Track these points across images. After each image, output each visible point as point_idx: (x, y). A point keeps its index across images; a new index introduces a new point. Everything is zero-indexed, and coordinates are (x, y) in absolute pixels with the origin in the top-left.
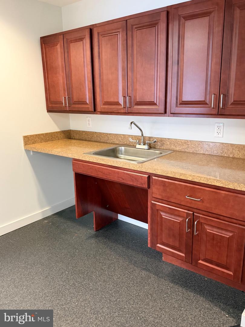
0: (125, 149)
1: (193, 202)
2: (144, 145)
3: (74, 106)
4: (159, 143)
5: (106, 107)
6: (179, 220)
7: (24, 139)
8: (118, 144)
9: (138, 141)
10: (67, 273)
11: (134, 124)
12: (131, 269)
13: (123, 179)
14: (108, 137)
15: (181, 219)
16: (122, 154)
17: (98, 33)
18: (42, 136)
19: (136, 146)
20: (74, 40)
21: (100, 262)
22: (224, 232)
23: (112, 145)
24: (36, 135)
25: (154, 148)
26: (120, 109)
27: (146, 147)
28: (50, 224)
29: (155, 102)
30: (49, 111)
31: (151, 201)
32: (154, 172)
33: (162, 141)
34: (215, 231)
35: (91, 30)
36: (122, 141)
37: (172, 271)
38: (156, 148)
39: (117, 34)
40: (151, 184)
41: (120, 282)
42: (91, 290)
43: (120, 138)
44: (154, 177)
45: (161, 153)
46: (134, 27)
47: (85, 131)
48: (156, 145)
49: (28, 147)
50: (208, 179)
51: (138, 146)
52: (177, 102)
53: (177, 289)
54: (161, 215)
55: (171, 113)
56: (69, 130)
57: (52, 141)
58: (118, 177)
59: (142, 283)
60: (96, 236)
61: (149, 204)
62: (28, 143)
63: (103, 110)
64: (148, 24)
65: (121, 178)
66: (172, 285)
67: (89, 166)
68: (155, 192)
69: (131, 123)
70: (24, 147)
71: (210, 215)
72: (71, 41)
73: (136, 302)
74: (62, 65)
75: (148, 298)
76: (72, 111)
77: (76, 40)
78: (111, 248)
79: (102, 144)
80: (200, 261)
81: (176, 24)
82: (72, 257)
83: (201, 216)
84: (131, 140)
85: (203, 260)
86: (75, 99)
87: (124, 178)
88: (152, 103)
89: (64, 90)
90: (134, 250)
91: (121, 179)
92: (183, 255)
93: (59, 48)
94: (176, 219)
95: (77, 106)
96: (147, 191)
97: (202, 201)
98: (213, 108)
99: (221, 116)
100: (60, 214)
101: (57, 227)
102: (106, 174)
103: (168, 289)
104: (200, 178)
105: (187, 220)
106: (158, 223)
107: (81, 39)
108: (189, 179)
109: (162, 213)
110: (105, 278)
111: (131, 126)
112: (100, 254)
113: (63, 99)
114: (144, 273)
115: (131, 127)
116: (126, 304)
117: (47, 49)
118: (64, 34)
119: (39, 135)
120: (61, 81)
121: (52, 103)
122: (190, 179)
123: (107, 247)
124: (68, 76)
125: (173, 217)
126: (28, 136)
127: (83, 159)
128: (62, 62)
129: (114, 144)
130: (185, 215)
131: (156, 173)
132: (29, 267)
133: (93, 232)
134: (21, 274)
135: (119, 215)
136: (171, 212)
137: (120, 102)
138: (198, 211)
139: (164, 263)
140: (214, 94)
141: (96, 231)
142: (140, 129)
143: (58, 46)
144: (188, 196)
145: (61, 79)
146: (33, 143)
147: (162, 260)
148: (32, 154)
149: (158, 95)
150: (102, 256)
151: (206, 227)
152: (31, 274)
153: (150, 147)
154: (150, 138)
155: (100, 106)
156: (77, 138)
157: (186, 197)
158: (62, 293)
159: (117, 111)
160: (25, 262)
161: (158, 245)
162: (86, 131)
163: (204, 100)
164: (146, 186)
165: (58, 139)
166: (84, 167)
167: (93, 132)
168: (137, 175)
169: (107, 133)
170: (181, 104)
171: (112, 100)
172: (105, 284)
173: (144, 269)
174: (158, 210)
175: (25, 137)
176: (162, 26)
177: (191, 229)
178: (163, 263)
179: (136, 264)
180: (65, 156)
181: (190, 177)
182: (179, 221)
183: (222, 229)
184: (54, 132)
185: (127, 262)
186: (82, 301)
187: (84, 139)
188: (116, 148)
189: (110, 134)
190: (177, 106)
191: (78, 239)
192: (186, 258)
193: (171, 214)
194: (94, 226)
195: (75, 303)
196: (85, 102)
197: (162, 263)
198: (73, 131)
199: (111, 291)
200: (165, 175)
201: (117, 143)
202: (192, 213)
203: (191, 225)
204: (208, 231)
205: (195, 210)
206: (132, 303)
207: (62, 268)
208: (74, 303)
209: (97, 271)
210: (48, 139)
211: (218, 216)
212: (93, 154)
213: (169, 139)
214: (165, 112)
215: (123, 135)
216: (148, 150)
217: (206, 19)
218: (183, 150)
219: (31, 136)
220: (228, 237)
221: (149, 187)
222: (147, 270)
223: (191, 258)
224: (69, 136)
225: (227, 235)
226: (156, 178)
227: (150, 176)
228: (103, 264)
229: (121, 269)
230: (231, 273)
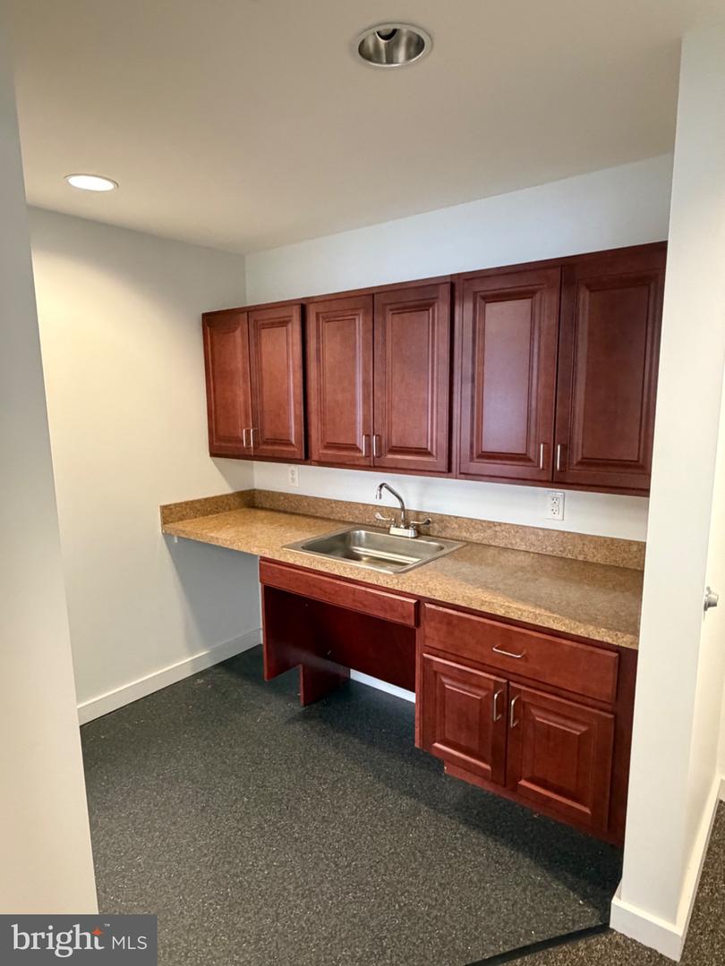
0: (366, 534)
1: (509, 660)
2: (405, 528)
3: (265, 447)
4: (436, 526)
5: (330, 452)
6: (479, 694)
7: (162, 513)
8: (352, 523)
9: (393, 520)
10: (246, 800)
11: (387, 488)
12: (379, 791)
13: (364, 605)
14: (333, 507)
15: (483, 693)
16: (360, 546)
17: (317, 314)
19: (389, 529)
20: (270, 324)
22: (569, 723)
23: (341, 526)
24: (186, 503)
25: (427, 535)
26: (358, 458)
27: (410, 533)
28: (209, 687)
29: (429, 449)
30: (213, 454)
31: (422, 655)
32: (428, 595)
33: (443, 519)
34: (553, 722)
35: (303, 306)
36: (360, 516)
37: (465, 797)
38: (430, 535)
39: (355, 319)
40: (422, 618)
42: (296, 840)
43: (357, 512)
44: (428, 606)
45: (442, 548)
46: (389, 307)
47: (283, 494)
48: (431, 529)
49: (169, 528)
50: (536, 616)
51: (394, 531)
52: (472, 453)
53: (477, 838)
54: (442, 683)
55: (461, 473)
56: (250, 491)
57: (218, 513)
58: (354, 600)
59: (402, 825)
60: (305, 717)
61: (418, 659)
62: (170, 520)
63: (323, 459)
64: (416, 303)
65: (361, 603)
66: (463, 829)
67: (293, 573)
68: (429, 634)
69: (381, 486)
70: (163, 528)
71: (542, 686)
72: (264, 324)
73: (390, 868)
74: (244, 368)
75: (416, 860)
76: (262, 457)
77: (273, 323)
78: (336, 745)
79: (319, 522)
80: (523, 782)
81: (469, 306)
82: (257, 763)
83: (523, 688)
84: (378, 516)
85: (528, 780)
86: (268, 435)
87: (366, 603)
88: (423, 452)
89: (247, 416)
91: (359, 605)
92: (488, 767)
93: (238, 337)
94: (473, 694)
95: (270, 447)
96: (415, 630)
97: (525, 658)
98: (543, 469)
99: (554, 485)
100: (228, 665)
101: (224, 694)
102: (330, 594)
103: (457, 838)
104: (520, 613)
105: (495, 697)
106: (436, 699)
107: (284, 323)
108: (499, 613)
109: (444, 680)
110: (325, 813)
111: (380, 490)
112: (314, 758)
113: (246, 435)
114: (406, 802)
115: (380, 495)
116: (370, 873)
117: (215, 337)
118: (249, 311)
119: (192, 502)
120: (241, 399)
121: (220, 439)
122: (500, 612)
123: (329, 742)
124: (256, 391)
125: (467, 688)
126: (170, 505)
127: (282, 559)
128: (244, 363)
129: (344, 522)
130: (492, 686)
131: (433, 597)
132: (165, 785)
133: (298, 707)
134: (149, 803)
135: (352, 670)
136: (464, 678)
137: (358, 444)
138: (516, 678)
139: (448, 779)
140: (544, 443)
141: (305, 705)
142: (399, 498)
143: (238, 333)
144: (498, 649)
145: (240, 395)
146: (181, 519)
147: (443, 771)
148: (176, 541)
149: (432, 435)
150: (319, 761)
151: (534, 711)
153: (419, 533)
154: (418, 513)
155: (317, 449)
156: (268, 506)
157: (494, 649)
158: (235, 848)
159: (352, 463)
160: (158, 775)
161: (437, 745)
162: (287, 494)
163: (524, 452)
164: (411, 622)
165: (230, 509)
166: (282, 575)
167: (301, 496)
168: (394, 599)
170: (480, 456)
171: (342, 440)
172: (326, 827)
173: (405, 793)
174: (435, 673)
175: (164, 508)
176: (442, 310)
177: (503, 713)
178: (446, 779)
179: (389, 781)
180: (245, 551)
181: (501, 609)
182: (479, 698)
183: (566, 718)
184: (222, 496)
185: (370, 776)
186: (278, 867)
187: (281, 508)
188: (349, 532)
189: (336, 502)
190: (472, 460)
191: (267, 722)
192: (492, 775)
193: (465, 683)
194: (301, 694)
195: (263, 871)
196: (288, 442)
197: (443, 780)
198: (260, 492)
199: (338, 842)
200: (451, 602)
201: (351, 520)
202: (505, 681)
203: (503, 707)
204: (538, 719)
205: (511, 677)
206: (383, 871)
207: (235, 789)
208: (260, 870)
209: (309, 796)
210: (209, 509)
211: (557, 691)
212: (303, 548)
213: (457, 517)
214: (450, 470)
215: (363, 505)
216: (415, 540)
217: (526, 304)
218: (485, 542)
219: (176, 505)
220: (578, 733)
221: (418, 622)
222: (415, 795)
223: (505, 774)
224: (251, 501)
225: (577, 730)
226: (433, 607)
227: (420, 601)
228: (322, 781)
229: (359, 793)
230: (587, 810)
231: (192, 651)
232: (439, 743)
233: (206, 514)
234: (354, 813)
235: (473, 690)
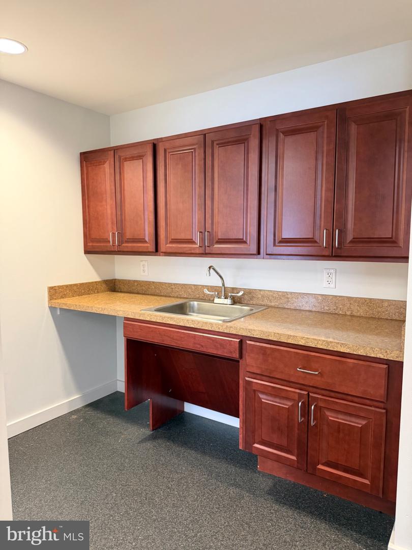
0: (198, 304)
1: (308, 376)
2: (225, 298)
3: (126, 245)
4: (246, 297)
5: (174, 245)
6: (287, 404)
7: (49, 292)
9: (216, 293)
10: (114, 495)
11: (214, 269)
12: (212, 485)
13: (202, 346)
14: (172, 288)
15: (290, 403)
16: (193, 312)
17: (165, 150)
18: (75, 288)
19: (213, 300)
20: (130, 158)
21: (164, 477)
22: (353, 419)
24: (67, 286)
26: (195, 248)
27: (229, 301)
28: (81, 420)
29: (245, 239)
30: (87, 252)
31: (245, 378)
32: (249, 335)
33: (250, 293)
34: (341, 419)
35: (154, 145)
36: (192, 293)
37: (274, 486)
38: (241, 303)
39: (192, 152)
40: (244, 352)
41: (198, 506)
42: (155, 520)
43: (190, 290)
44: (248, 342)
45: (252, 310)
46: (215, 143)
47: (137, 281)
48: (242, 299)
49: (55, 303)
50: (328, 343)
51: (217, 300)
52: (274, 240)
53: (286, 512)
54: (260, 399)
55: (267, 254)
56: (113, 280)
57: (89, 294)
58: (195, 343)
59: (231, 507)
60: (153, 438)
61: (241, 382)
62: (55, 298)
63: (169, 251)
64: (235, 139)
65: (199, 344)
66: (276, 507)
67: (150, 327)
68: (250, 363)
69: (210, 268)
70: (49, 303)
71: (333, 394)
72: (126, 158)
73: (226, 536)
75: (244, 529)
76: (123, 252)
77: (133, 157)
78: (178, 456)
79: (163, 298)
80: (320, 467)
81: (273, 140)
82: (121, 470)
83: (319, 396)
84: (206, 291)
85: (325, 464)
86: (128, 235)
87: (202, 344)
88: (241, 241)
89: (112, 223)
90: (213, 456)
92: (294, 458)
93: (107, 168)
94: (283, 404)
95: (130, 245)
96: (239, 361)
97: (321, 374)
98: (326, 247)
99: (334, 258)
100: (96, 405)
101: (92, 424)
102: (176, 340)
103: (272, 513)
104: (316, 342)
105: (300, 405)
106: (255, 411)
107: (140, 157)
108: (300, 343)
109: (261, 396)
110: (174, 501)
111: (209, 271)
112: (163, 464)
113: (111, 236)
114: (232, 491)
115: (210, 273)
116: (212, 540)
117: (89, 169)
118: (115, 149)
119: (71, 285)
120: (109, 212)
121: (93, 240)
122: (302, 343)
123: (173, 454)
124: (120, 205)
125: (278, 400)
126: (55, 287)
128: (110, 186)
129: (181, 298)
130: (296, 397)
131: (252, 336)
132: (53, 488)
133: (148, 432)
134: (41, 500)
135: (185, 403)
136: (275, 393)
137: (194, 240)
138: (315, 390)
139: (261, 474)
140: (326, 230)
141: (153, 430)
142: (221, 277)
143: (107, 166)
144: (300, 369)
145: (108, 208)
146: (62, 297)
147: (257, 470)
148: (59, 313)
149: (248, 231)
150: (166, 467)
151: (328, 413)
152: (56, 500)
153: (235, 301)
154: (233, 289)
155: (163, 246)
156: (125, 290)
157: (298, 369)
158: (109, 528)
159: (190, 252)
160: (46, 481)
161: (256, 445)
162: (140, 281)
163: (312, 237)
164: (236, 355)
165: (98, 292)
166: (141, 330)
167: (150, 282)
168: (224, 340)
169: (171, 283)
170: (280, 242)
171: (182, 236)
172: (176, 510)
173: (232, 485)
174: (255, 391)
175: (51, 289)
176: (254, 143)
177: (305, 418)
178: (259, 475)
179: (219, 478)
180: (113, 314)
181: (302, 340)
182: (287, 407)
183: (351, 415)
184: (92, 282)
185: (205, 475)
186: (143, 539)
187: (135, 291)
188: (185, 303)
189: (175, 284)
190: (274, 245)
191: (126, 442)
192: (298, 463)
193: (276, 396)
194: (150, 422)
196: (143, 240)
197: (257, 475)
198: (120, 281)
199: (185, 520)
200: (265, 338)
201: (185, 296)
202: (306, 393)
203: (306, 412)
204: (330, 418)
205: (311, 389)
206: (220, 538)
207: (106, 488)
209: (161, 491)
210: (83, 291)
211: (345, 396)
212: (156, 310)
213: (261, 290)
214: (259, 253)
215: (194, 285)
216: (231, 306)
217: (313, 135)
218: (281, 306)
219: (59, 287)
220: (360, 426)
221: (241, 356)
222: (237, 485)
223: (307, 462)
224: (113, 286)
225: (359, 423)
226: (252, 343)
227: (242, 340)
228: (170, 480)
229: (198, 486)
230: (367, 482)
231: (69, 394)
232: (257, 444)
233: (80, 294)
234: (196, 500)
235: (282, 402)
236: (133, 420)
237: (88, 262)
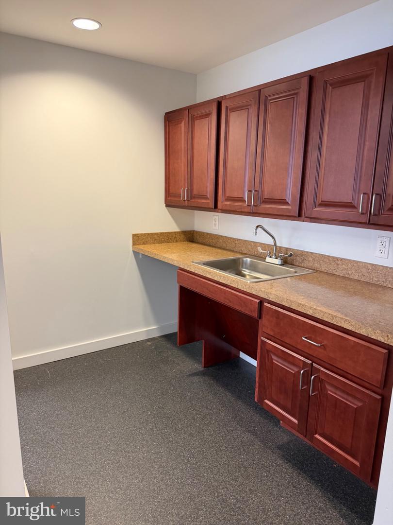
0: (251, 261)
1: (313, 347)
2: (276, 258)
3: (194, 200)
4: (298, 258)
5: (228, 203)
6: (294, 370)
7: (133, 238)
8: (246, 254)
9: (268, 252)
10: (149, 413)
11: (263, 229)
12: (232, 426)
13: (230, 302)
14: (236, 244)
15: (296, 370)
16: (246, 268)
17: (227, 107)
18: (156, 236)
19: (265, 258)
20: (200, 117)
21: (195, 409)
22: (350, 398)
23: (236, 254)
24: (148, 234)
25: (291, 264)
26: (244, 207)
27: (278, 261)
28: (153, 347)
29: (287, 200)
30: (167, 206)
31: (262, 338)
32: (266, 297)
33: (303, 254)
35: (219, 103)
36: (251, 250)
38: (293, 265)
39: (248, 108)
40: (262, 313)
41: (210, 441)
42: (170, 442)
43: (250, 247)
44: (266, 304)
45: (296, 272)
46: (269, 98)
47: (209, 234)
48: (295, 261)
49: (138, 248)
50: (333, 317)
51: (268, 259)
52: (315, 202)
53: (286, 469)
54: (272, 359)
55: (307, 218)
56: (191, 231)
57: (168, 242)
58: (225, 298)
59: (239, 449)
60: (203, 374)
61: (259, 341)
62: (137, 243)
63: (228, 208)
64: (286, 94)
66: (279, 461)
67: (194, 278)
68: (265, 325)
69: (257, 227)
70: (133, 248)
71: (334, 369)
72: (197, 117)
73: (221, 472)
74: (185, 148)
75: (239, 471)
76: (192, 206)
77: (202, 116)
78: (215, 394)
82: (163, 395)
83: (322, 369)
84: (260, 249)
85: (320, 435)
86: (196, 191)
88: (283, 202)
89: (184, 180)
90: (246, 402)
91: (228, 301)
92: (296, 422)
93: (183, 126)
94: (290, 369)
95: (196, 200)
96: (258, 321)
97: (324, 347)
98: (361, 214)
99: (371, 226)
101: (160, 352)
103: (272, 466)
104: (322, 314)
105: (302, 372)
106: (267, 370)
107: (208, 115)
108: (308, 313)
109: (273, 357)
110: (193, 431)
111: (256, 230)
112: (199, 398)
113: (183, 192)
114: (247, 437)
115: (256, 232)
116: (207, 471)
117: (170, 128)
118: (189, 108)
119: (152, 234)
120: (183, 167)
121: (171, 195)
122: (310, 313)
123: (211, 391)
124: (190, 162)
125: (286, 364)
126: (138, 234)
127: (188, 269)
130: (301, 364)
131: (268, 299)
132: (109, 396)
133: (199, 367)
135: (240, 352)
136: (284, 357)
137: (244, 198)
138: (318, 361)
139: (281, 429)
140: (363, 194)
141: (205, 367)
142: (273, 237)
143: (183, 124)
144: (305, 338)
146: (144, 244)
147: (279, 424)
148: (141, 257)
149: (291, 192)
151: (328, 387)
152: (107, 406)
153: (285, 262)
154: (287, 249)
156: (200, 241)
157: (303, 338)
158: (133, 437)
159: (240, 210)
160: (107, 390)
161: (266, 401)
162: (211, 234)
163: (351, 202)
164: (255, 315)
165: (177, 241)
166: (189, 279)
167: (219, 235)
168: (247, 299)
169: (235, 239)
170: (320, 205)
171: (235, 194)
172: (190, 440)
173: (249, 431)
174: (268, 351)
175: (134, 236)
178: (279, 429)
179: (241, 422)
180: (171, 263)
181: (310, 310)
182: (293, 372)
183: (348, 394)
184: (172, 232)
185: (230, 416)
186: (154, 454)
187: (207, 243)
188: (239, 259)
189: (238, 240)
190: (314, 207)
191: (179, 373)
192: (299, 427)
193: (285, 360)
195: (144, 454)
196: (206, 197)
198: (197, 232)
199: (194, 449)
200: (279, 303)
201: (246, 252)
202: (309, 362)
203: (306, 382)
204: (329, 392)
205: (315, 360)
206: (215, 472)
207: (146, 406)
208: (143, 453)
209: (187, 420)
210: (163, 240)
212: (204, 264)
213: (312, 253)
214: (300, 215)
215: (254, 242)
216: (280, 266)
218: (330, 271)
219: (142, 235)
220: (355, 407)
221: (260, 316)
222: (253, 433)
223: (307, 428)
224: (191, 237)
225: (355, 404)
226: (269, 305)
227: (262, 301)
228: (198, 412)
229: (219, 424)
230: (358, 464)
231: (147, 325)
232: (268, 400)
233: (160, 242)
234: (211, 435)
235: (289, 366)
236: (192, 355)
237: (168, 214)
